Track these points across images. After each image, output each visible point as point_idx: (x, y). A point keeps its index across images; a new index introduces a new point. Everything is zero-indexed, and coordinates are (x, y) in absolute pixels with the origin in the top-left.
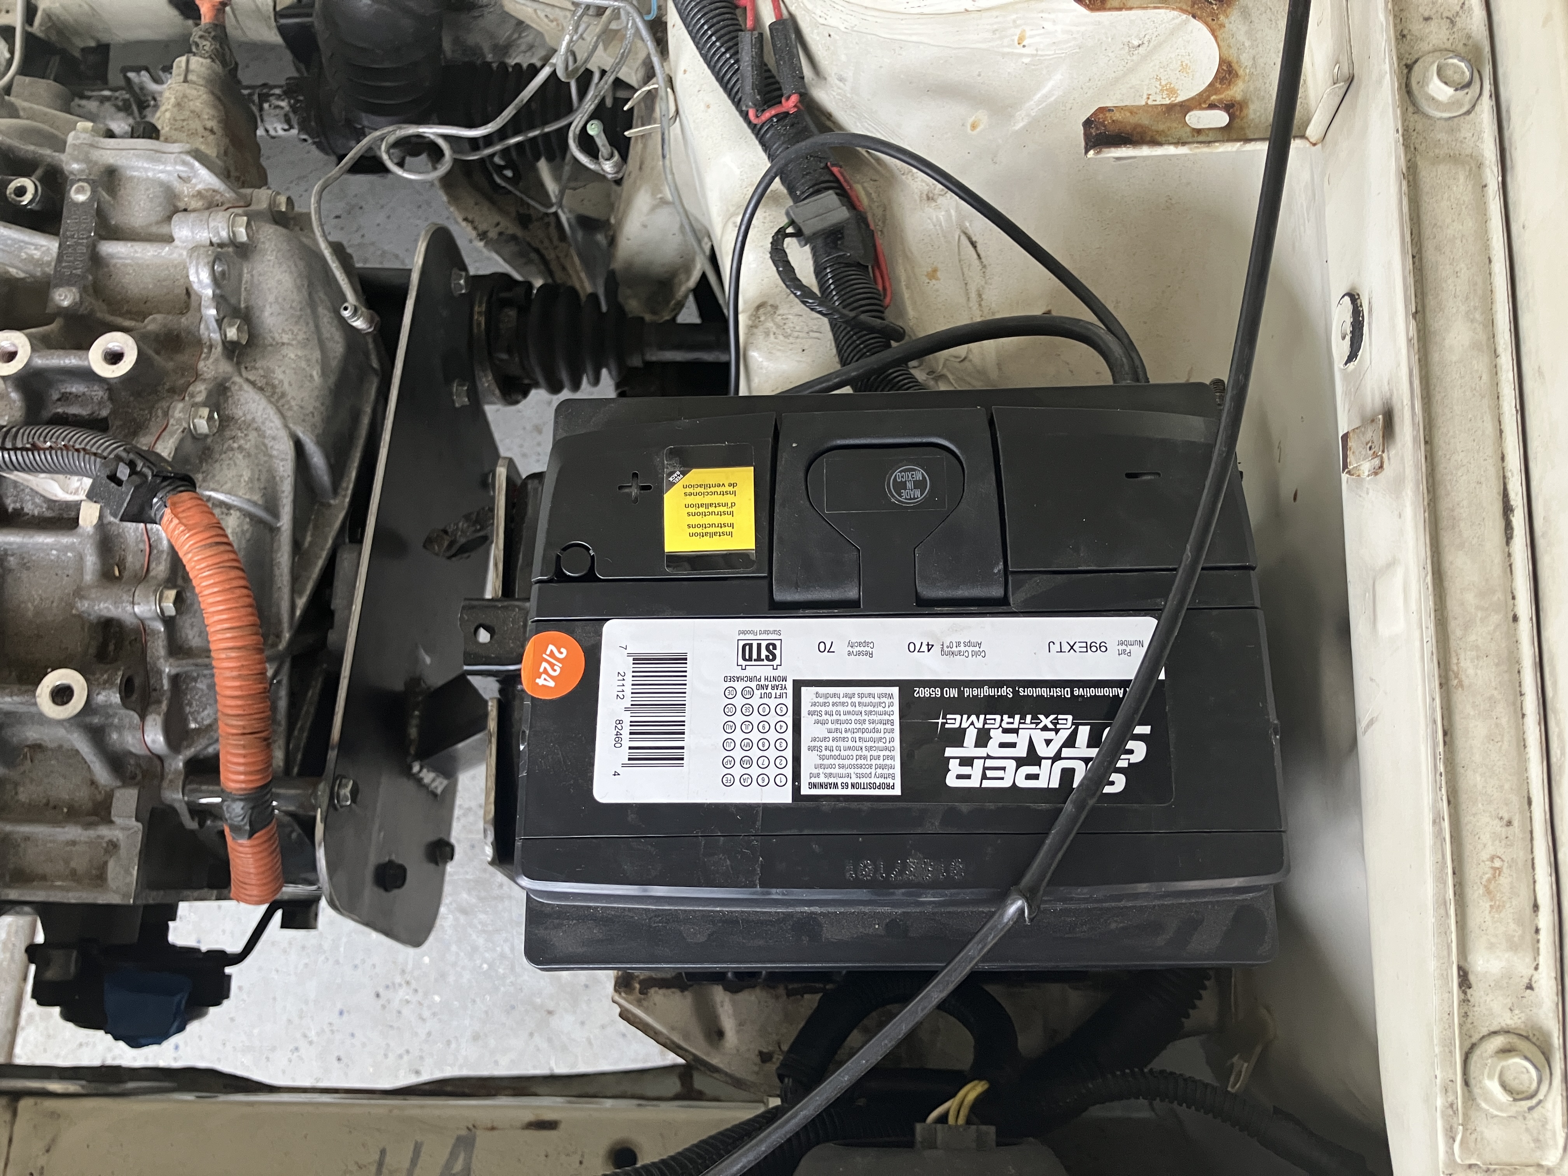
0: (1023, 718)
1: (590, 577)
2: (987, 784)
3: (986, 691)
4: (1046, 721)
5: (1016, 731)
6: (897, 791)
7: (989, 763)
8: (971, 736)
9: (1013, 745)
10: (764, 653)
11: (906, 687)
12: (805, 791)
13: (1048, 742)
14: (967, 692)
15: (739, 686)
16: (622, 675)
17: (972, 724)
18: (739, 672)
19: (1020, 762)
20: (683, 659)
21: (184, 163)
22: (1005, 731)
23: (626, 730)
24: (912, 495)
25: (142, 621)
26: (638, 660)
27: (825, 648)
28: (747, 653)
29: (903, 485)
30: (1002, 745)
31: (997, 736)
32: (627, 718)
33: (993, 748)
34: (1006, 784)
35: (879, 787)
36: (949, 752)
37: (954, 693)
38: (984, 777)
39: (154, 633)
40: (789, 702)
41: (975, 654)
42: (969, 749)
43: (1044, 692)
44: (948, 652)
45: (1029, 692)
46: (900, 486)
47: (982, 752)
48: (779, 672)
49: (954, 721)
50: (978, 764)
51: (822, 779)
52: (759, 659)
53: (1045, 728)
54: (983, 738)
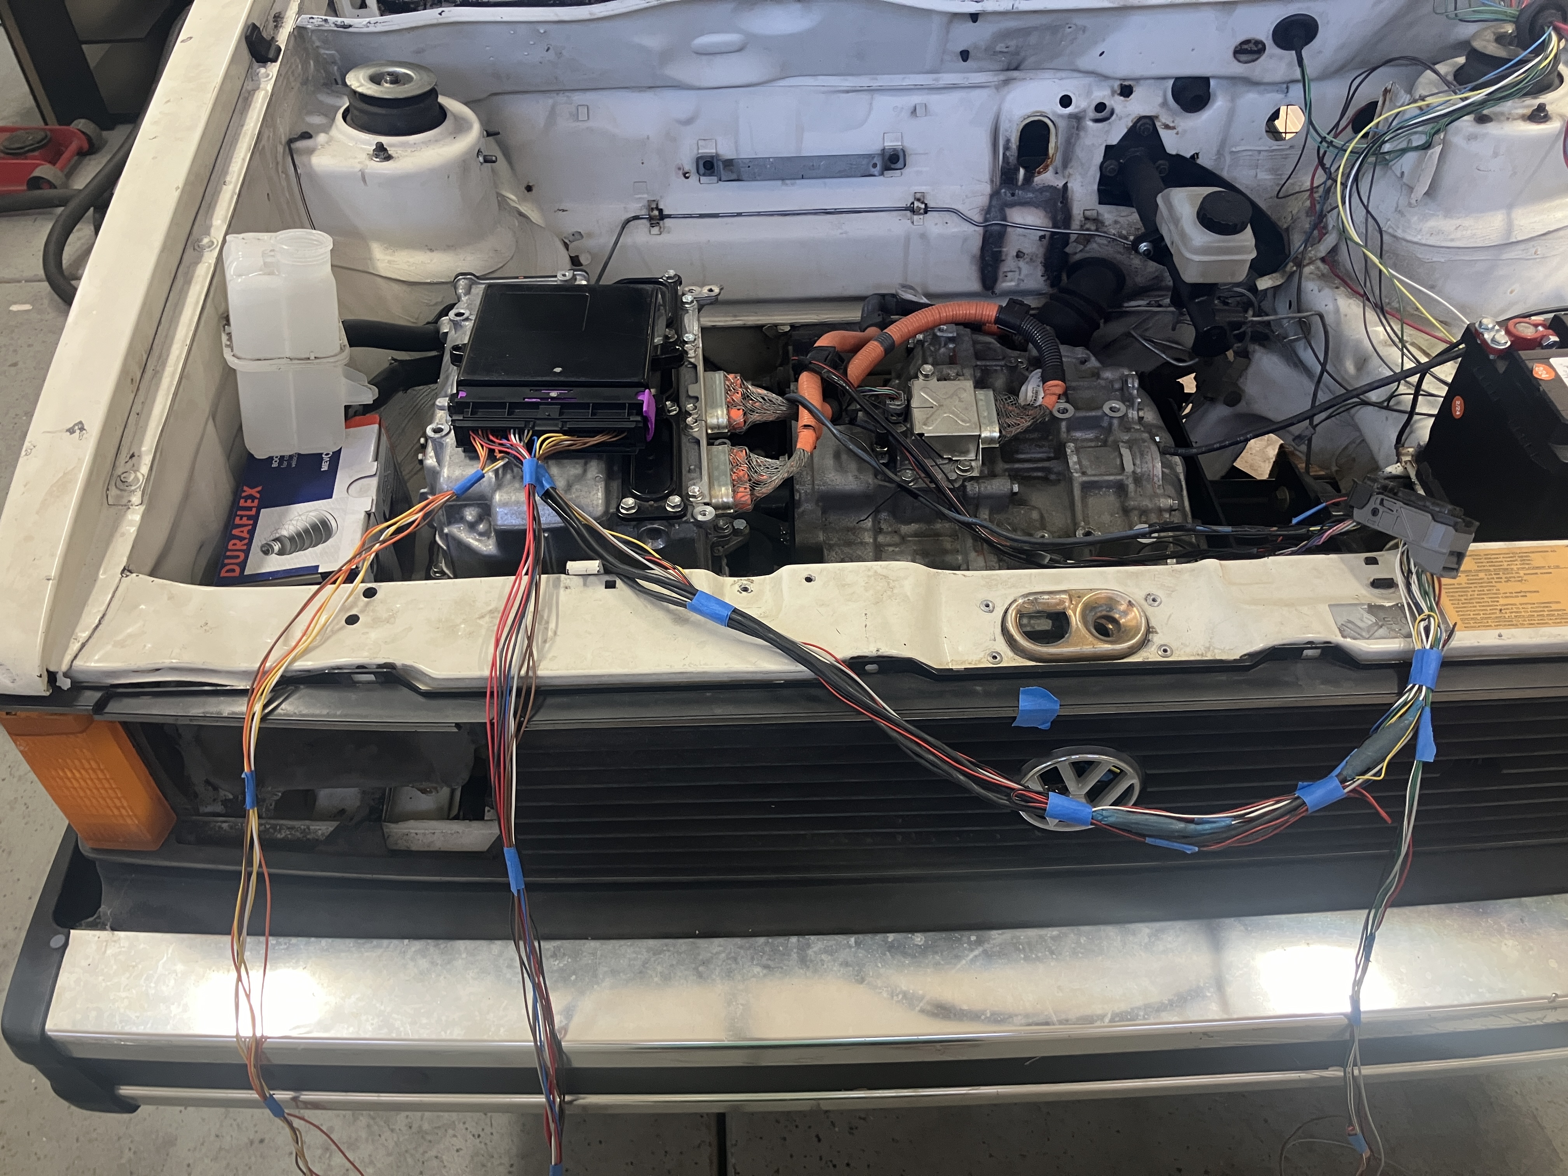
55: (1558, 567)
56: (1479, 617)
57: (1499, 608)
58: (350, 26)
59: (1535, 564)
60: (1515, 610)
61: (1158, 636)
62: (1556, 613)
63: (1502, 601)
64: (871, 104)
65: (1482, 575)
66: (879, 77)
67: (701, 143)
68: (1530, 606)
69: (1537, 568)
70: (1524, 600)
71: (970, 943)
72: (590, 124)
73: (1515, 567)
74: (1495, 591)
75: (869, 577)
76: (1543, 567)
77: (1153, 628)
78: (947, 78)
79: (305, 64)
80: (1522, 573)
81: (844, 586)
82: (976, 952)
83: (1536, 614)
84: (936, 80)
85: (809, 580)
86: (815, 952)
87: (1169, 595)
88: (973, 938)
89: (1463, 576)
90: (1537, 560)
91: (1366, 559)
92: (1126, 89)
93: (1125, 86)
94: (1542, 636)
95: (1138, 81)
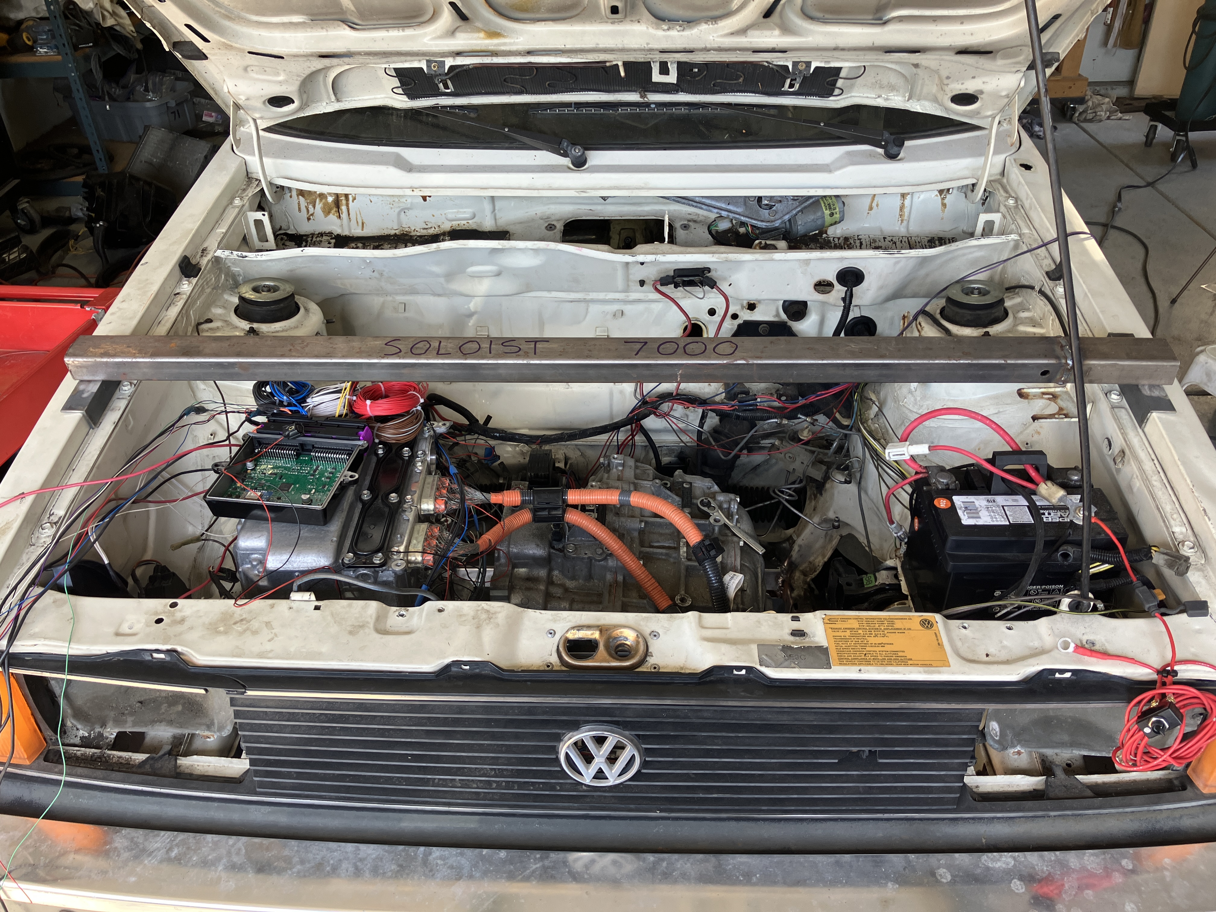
5: (1056, 513)
6: (1033, 522)
7: (1053, 518)
9: (1057, 515)
10: (993, 501)
11: (1028, 506)
12: (1012, 522)
14: (1043, 507)
15: (989, 506)
16: (960, 505)
17: (1046, 512)
18: (988, 504)
20: (974, 502)
22: (1054, 513)
23: (965, 514)
26: (963, 502)
27: (1006, 500)
28: (989, 501)
30: (1054, 515)
31: (1052, 514)
32: (965, 511)
34: (1058, 521)
36: (1043, 516)
38: (1052, 520)
40: (1001, 509)
42: (1047, 516)
47: (1050, 516)
48: (997, 504)
50: (1050, 518)
51: (1015, 521)
55: (910, 629)
56: (850, 658)
57: (864, 652)
58: (246, 257)
59: (896, 626)
60: (875, 655)
61: (652, 658)
62: (899, 658)
63: (868, 649)
64: (587, 309)
65: (860, 631)
66: (590, 294)
67: (479, 329)
68: (884, 653)
69: (898, 629)
70: (882, 649)
71: (535, 859)
72: (406, 314)
73: (883, 628)
74: (866, 642)
75: (478, 610)
76: (900, 629)
77: (651, 653)
78: (634, 296)
79: (218, 278)
80: (886, 631)
81: (461, 616)
82: (538, 865)
84: (628, 296)
85: (440, 611)
86: (434, 859)
87: (665, 633)
88: (538, 856)
89: (848, 631)
90: (898, 624)
91: (793, 617)
92: (752, 307)
93: (751, 304)
94: (886, 672)
95: (759, 301)
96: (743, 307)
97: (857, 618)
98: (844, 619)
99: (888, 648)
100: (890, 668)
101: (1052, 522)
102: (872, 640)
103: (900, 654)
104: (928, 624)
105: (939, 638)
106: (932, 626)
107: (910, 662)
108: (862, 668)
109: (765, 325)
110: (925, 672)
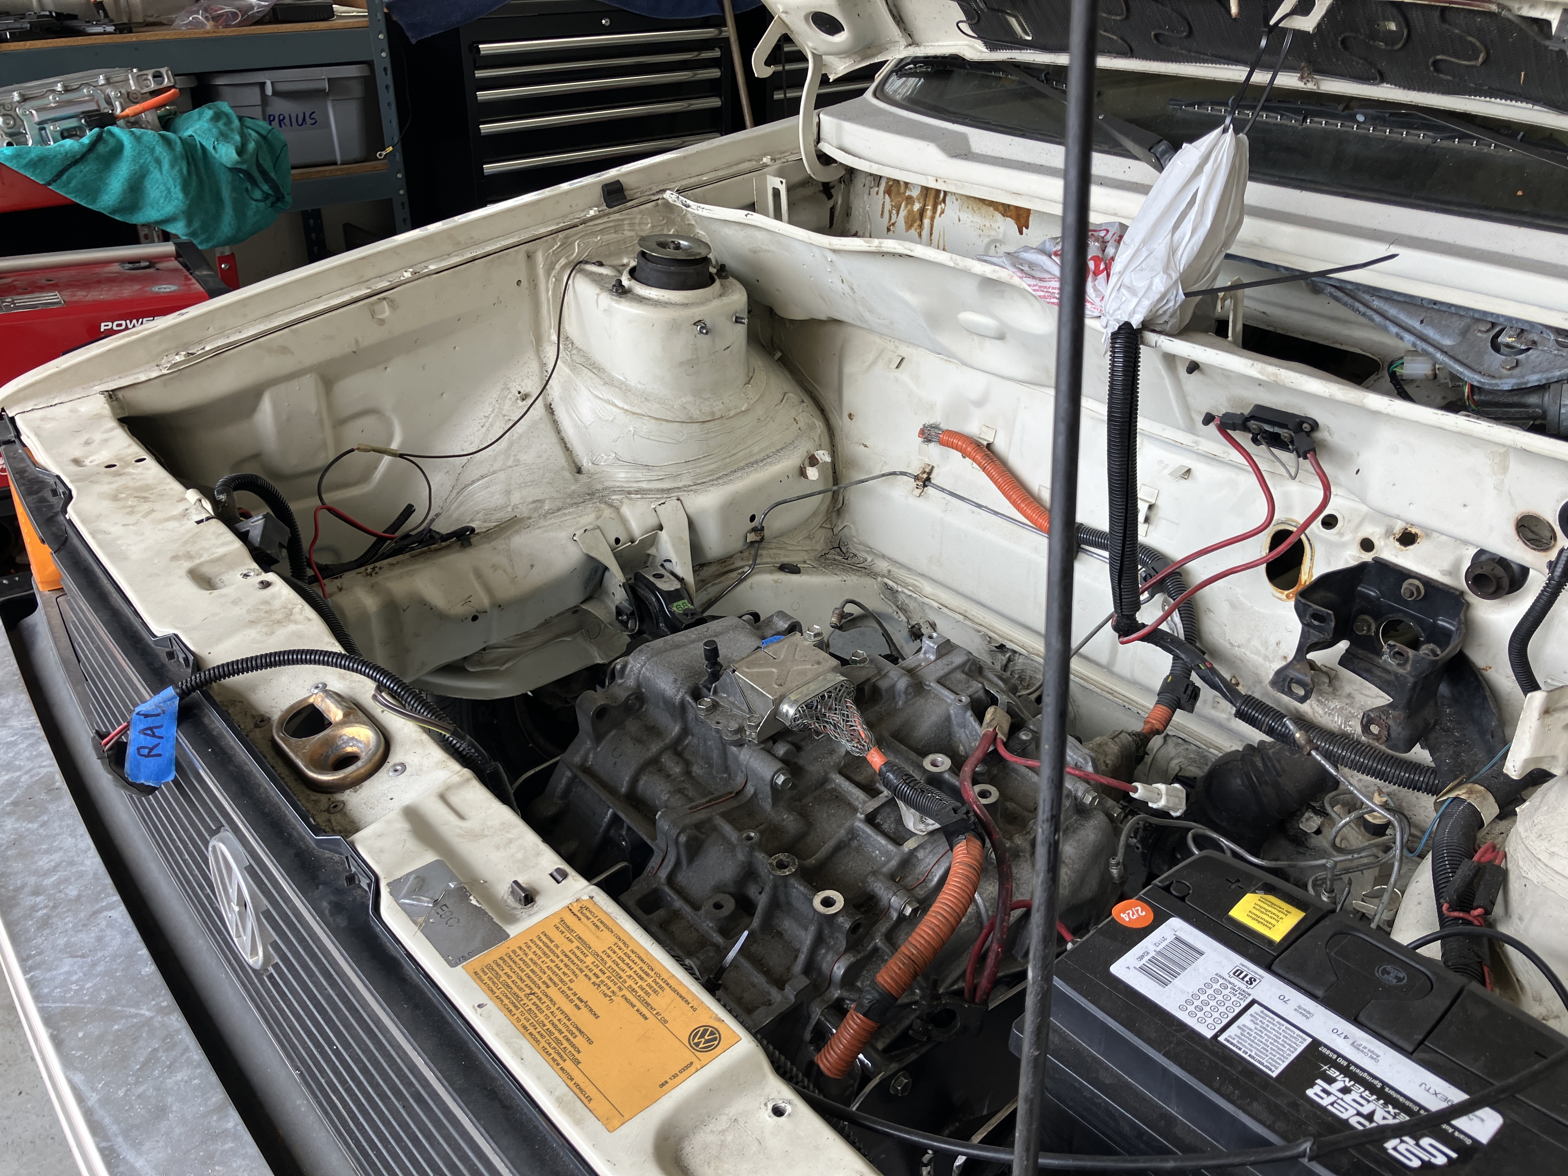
0: (1378, 1099)
1: (1183, 899)
2: (1330, 1108)
3: (1365, 1075)
4: (1390, 1108)
5: (1369, 1102)
6: (1274, 1075)
7: (1339, 1101)
8: (1339, 1085)
9: (1362, 1105)
10: (1247, 979)
11: (1316, 1043)
12: (1221, 1039)
13: (1384, 1118)
14: (1352, 1068)
15: (1221, 981)
16: (1164, 939)
17: (1342, 1081)
18: (1227, 977)
19: (1359, 1114)
20: (1201, 954)
21: (1085, 759)
22: (1361, 1097)
23: (1146, 958)
24: (1391, 979)
25: (890, 906)
26: (1177, 938)
27: (1282, 998)
28: (1237, 973)
29: (1389, 973)
30: (1354, 1100)
31: (1354, 1095)
32: (1152, 954)
33: (1348, 1098)
34: (1344, 1116)
35: (1266, 1067)
36: (1319, 1081)
37: (1345, 1063)
38: (1332, 1104)
39: (890, 917)
40: (1244, 1004)
41: (1372, 1058)
42: (1334, 1088)
43: (1401, 1099)
44: (1354, 1045)
45: (1392, 1093)
46: (1385, 972)
47: (1340, 1095)
48: (1249, 991)
49: (1333, 1073)
50: (1332, 1099)
51: (1235, 1042)
52: (1243, 979)
53: (1388, 1112)
54: (1345, 1090)
55: (664, 1022)
56: (504, 977)
57: (536, 990)
59: (653, 1000)
60: (543, 1007)
61: (353, 793)
62: (566, 1044)
63: (553, 991)
65: (589, 960)
67: (984, 429)
68: (562, 1017)
69: (647, 1005)
70: (569, 1008)
73: (630, 983)
74: (566, 979)
75: (285, 608)
76: (651, 1008)
77: (362, 786)
80: (624, 992)
81: (264, 603)
83: (549, 1026)
84: (1193, 442)
85: (262, 586)
87: (408, 775)
89: (576, 943)
90: (661, 1001)
91: (558, 870)
92: (1407, 539)
93: (1410, 533)
94: (508, 1044)
95: (1429, 533)
96: (1389, 533)
97: (622, 940)
98: (603, 925)
99: (582, 1017)
100: (526, 1046)
101: (1324, 1109)
102: (582, 987)
103: (579, 1041)
104: (707, 1041)
105: (681, 1076)
106: (707, 1049)
107: (568, 1065)
108: (491, 1006)
109: (1417, 582)
110: (560, 1102)
